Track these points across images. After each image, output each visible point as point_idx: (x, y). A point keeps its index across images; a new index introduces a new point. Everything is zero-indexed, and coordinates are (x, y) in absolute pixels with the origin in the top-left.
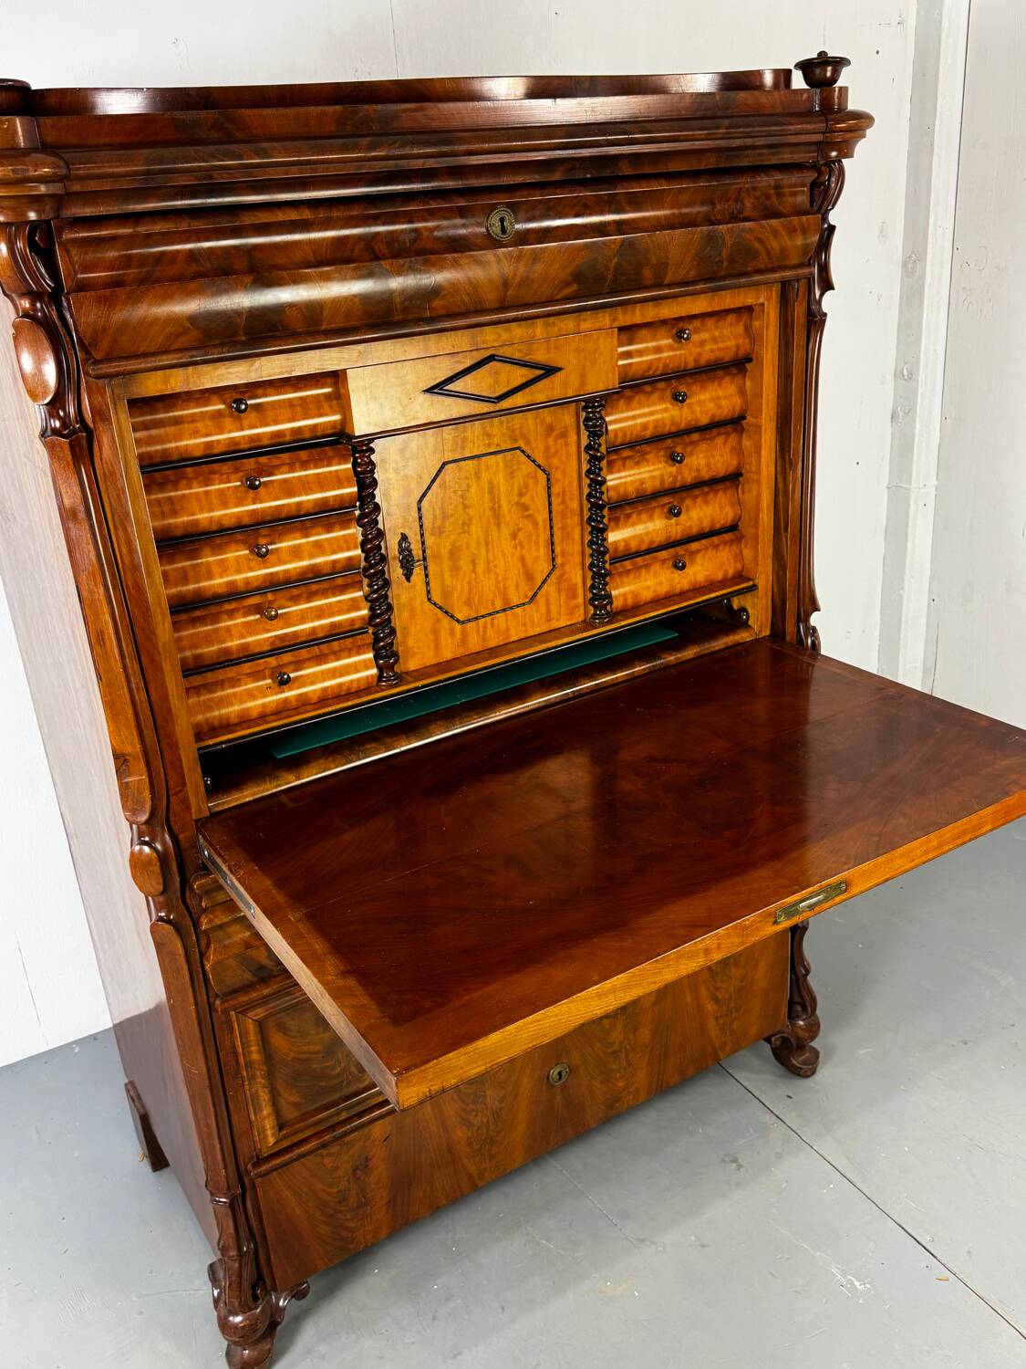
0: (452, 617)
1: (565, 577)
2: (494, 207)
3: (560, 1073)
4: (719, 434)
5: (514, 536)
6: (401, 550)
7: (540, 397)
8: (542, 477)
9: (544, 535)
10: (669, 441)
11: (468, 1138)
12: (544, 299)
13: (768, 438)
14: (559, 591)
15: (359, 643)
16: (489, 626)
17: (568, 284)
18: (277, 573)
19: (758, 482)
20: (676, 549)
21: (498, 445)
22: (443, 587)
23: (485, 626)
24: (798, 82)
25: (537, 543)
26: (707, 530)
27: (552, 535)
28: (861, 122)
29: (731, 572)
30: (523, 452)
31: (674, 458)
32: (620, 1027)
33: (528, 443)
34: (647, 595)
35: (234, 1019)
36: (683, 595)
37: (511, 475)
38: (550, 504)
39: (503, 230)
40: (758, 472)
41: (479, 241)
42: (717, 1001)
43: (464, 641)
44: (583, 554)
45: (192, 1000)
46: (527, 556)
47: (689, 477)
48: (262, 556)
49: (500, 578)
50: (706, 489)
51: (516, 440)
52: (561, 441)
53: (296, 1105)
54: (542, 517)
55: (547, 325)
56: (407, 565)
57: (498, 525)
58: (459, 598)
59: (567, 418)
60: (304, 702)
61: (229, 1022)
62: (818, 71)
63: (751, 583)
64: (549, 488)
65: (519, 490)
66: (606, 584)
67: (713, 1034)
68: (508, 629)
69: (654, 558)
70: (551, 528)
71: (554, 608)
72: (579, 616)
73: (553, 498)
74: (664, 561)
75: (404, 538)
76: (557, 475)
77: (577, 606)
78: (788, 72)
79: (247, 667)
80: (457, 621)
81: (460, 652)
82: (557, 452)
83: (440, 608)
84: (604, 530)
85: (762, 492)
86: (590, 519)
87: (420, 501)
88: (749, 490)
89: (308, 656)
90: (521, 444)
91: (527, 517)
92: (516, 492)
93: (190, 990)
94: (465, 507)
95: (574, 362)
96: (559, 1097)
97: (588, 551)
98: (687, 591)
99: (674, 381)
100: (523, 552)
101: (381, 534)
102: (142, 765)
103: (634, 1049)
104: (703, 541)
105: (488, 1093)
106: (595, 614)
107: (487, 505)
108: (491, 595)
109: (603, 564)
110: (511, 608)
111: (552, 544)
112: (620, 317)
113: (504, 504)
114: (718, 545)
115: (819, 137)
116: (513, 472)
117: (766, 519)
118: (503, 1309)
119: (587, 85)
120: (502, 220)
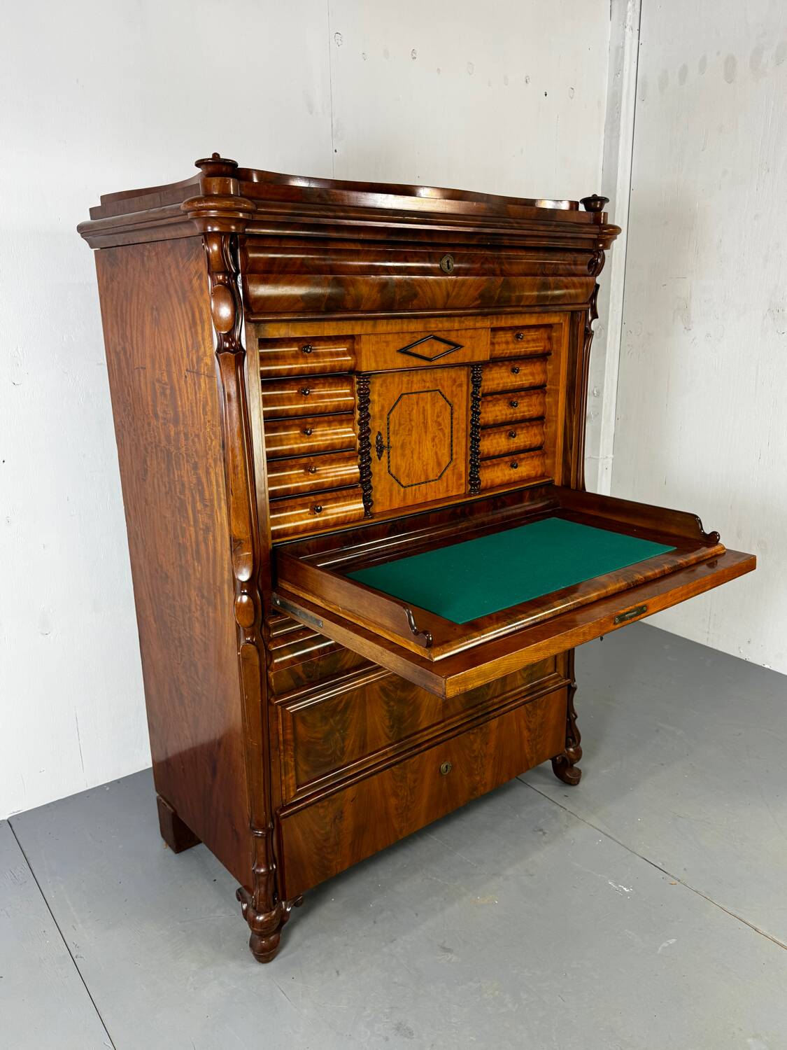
0: (400, 483)
1: (456, 467)
2: (445, 254)
3: (447, 767)
4: (535, 394)
5: (433, 440)
6: (378, 441)
7: (452, 361)
8: (449, 407)
9: (448, 441)
10: (510, 394)
11: (396, 805)
12: (464, 306)
13: (562, 397)
14: (453, 474)
15: (357, 493)
16: (417, 491)
17: (477, 299)
18: (314, 445)
19: (556, 422)
20: (513, 457)
21: (428, 387)
22: (396, 465)
23: (416, 490)
24: (582, 208)
25: (444, 445)
26: (528, 447)
27: (452, 441)
28: (615, 230)
29: (539, 473)
30: (441, 393)
31: (512, 404)
32: (478, 741)
33: (443, 387)
34: (498, 481)
35: (280, 711)
36: (515, 483)
37: (433, 404)
38: (452, 423)
39: (449, 268)
40: (556, 416)
41: (436, 272)
42: (529, 730)
43: (404, 498)
44: (466, 454)
45: (260, 696)
46: (439, 452)
47: (519, 415)
48: (309, 435)
49: (425, 463)
50: (528, 424)
51: (437, 386)
52: (459, 389)
53: (307, 772)
54: (447, 431)
55: (460, 322)
56: (380, 452)
57: (426, 432)
58: (404, 472)
59: (462, 375)
60: (326, 525)
61: (277, 713)
62: (593, 204)
63: (551, 479)
64: (452, 414)
65: (437, 413)
66: (478, 472)
67: (527, 751)
68: (426, 494)
69: (502, 460)
70: (452, 437)
71: (450, 483)
72: (462, 491)
73: (453, 420)
74: (507, 462)
75: (380, 434)
76: (456, 407)
77: (461, 484)
78: (577, 204)
79: (299, 501)
80: (402, 486)
81: (402, 505)
82: (457, 394)
83: (394, 477)
84: (479, 440)
85: (558, 426)
86: (472, 434)
87: (389, 414)
88: (550, 427)
89: (330, 497)
90: (440, 388)
91: (440, 429)
92: (435, 415)
93: (260, 689)
94: (411, 420)
95: (469, 343)
96: (445, 783)
97: (470, 452)
98: (518, 481)
99: (513, 362)
100: (437, 450)
101: (369, 430)
102: (250, 546)
103: (485, 756)
104: (526, 454)
105: (408, 776)
106: (471, 489)
107: (422, 420)
108: (419, 473)
109: (477, 461)
110: (430, 481)
111: (452, 446)
112: (495, 322)
113: (429, 421)
114: (533, 457)
115: (596, 237)
116: (434, 403)
117: (560, 442)
118: (417, 915)
119: (485, 199)
120: (448, 262)
